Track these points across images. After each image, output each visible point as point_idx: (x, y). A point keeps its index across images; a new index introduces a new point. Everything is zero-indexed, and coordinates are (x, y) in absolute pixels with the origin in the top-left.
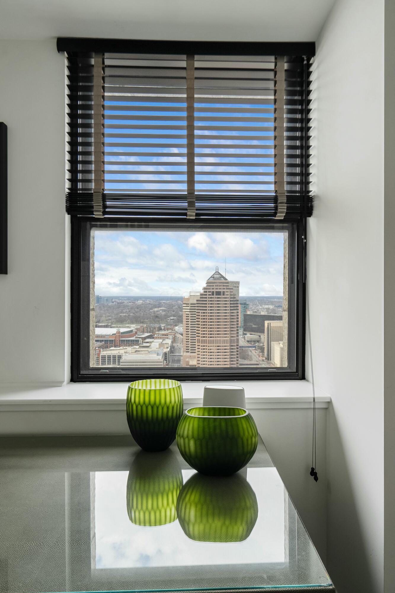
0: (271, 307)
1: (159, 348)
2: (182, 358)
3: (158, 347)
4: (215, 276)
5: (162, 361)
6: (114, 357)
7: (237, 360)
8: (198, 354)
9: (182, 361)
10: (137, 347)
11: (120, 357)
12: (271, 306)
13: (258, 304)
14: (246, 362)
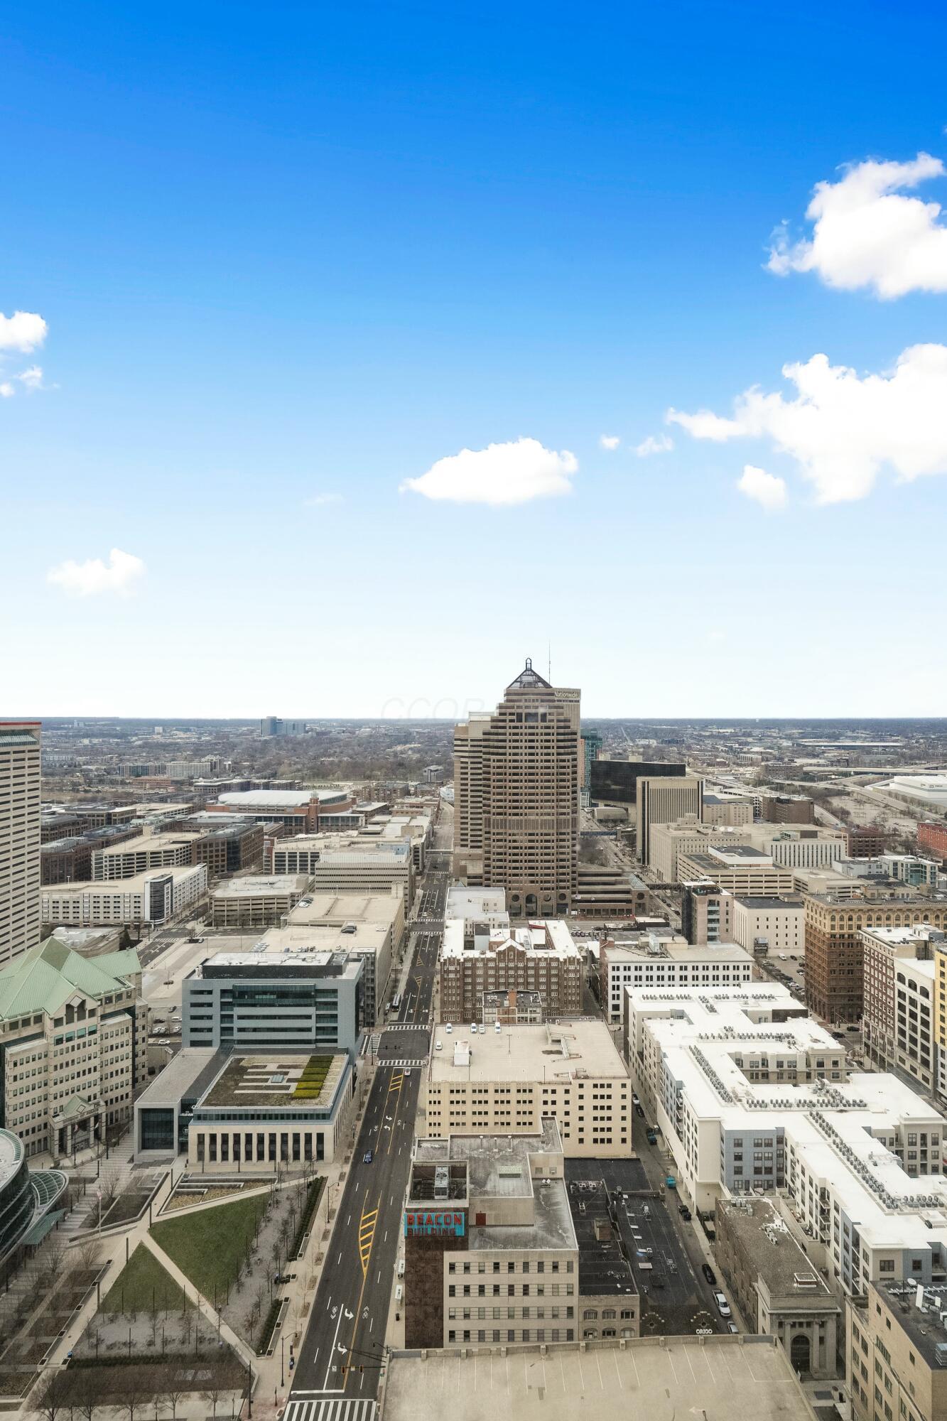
0: (653, 743)
2: (452, 858)
3: (399, 833)
4: (525, 679)
5: (407, 867)
6: (303, 855)
7: (574, 865)
8: (486, 852)
9: (452, 864)
10: (355, 833)
11: (315, 856)
12: (655, 742)
13: (625, 735)
14: (594, 868)
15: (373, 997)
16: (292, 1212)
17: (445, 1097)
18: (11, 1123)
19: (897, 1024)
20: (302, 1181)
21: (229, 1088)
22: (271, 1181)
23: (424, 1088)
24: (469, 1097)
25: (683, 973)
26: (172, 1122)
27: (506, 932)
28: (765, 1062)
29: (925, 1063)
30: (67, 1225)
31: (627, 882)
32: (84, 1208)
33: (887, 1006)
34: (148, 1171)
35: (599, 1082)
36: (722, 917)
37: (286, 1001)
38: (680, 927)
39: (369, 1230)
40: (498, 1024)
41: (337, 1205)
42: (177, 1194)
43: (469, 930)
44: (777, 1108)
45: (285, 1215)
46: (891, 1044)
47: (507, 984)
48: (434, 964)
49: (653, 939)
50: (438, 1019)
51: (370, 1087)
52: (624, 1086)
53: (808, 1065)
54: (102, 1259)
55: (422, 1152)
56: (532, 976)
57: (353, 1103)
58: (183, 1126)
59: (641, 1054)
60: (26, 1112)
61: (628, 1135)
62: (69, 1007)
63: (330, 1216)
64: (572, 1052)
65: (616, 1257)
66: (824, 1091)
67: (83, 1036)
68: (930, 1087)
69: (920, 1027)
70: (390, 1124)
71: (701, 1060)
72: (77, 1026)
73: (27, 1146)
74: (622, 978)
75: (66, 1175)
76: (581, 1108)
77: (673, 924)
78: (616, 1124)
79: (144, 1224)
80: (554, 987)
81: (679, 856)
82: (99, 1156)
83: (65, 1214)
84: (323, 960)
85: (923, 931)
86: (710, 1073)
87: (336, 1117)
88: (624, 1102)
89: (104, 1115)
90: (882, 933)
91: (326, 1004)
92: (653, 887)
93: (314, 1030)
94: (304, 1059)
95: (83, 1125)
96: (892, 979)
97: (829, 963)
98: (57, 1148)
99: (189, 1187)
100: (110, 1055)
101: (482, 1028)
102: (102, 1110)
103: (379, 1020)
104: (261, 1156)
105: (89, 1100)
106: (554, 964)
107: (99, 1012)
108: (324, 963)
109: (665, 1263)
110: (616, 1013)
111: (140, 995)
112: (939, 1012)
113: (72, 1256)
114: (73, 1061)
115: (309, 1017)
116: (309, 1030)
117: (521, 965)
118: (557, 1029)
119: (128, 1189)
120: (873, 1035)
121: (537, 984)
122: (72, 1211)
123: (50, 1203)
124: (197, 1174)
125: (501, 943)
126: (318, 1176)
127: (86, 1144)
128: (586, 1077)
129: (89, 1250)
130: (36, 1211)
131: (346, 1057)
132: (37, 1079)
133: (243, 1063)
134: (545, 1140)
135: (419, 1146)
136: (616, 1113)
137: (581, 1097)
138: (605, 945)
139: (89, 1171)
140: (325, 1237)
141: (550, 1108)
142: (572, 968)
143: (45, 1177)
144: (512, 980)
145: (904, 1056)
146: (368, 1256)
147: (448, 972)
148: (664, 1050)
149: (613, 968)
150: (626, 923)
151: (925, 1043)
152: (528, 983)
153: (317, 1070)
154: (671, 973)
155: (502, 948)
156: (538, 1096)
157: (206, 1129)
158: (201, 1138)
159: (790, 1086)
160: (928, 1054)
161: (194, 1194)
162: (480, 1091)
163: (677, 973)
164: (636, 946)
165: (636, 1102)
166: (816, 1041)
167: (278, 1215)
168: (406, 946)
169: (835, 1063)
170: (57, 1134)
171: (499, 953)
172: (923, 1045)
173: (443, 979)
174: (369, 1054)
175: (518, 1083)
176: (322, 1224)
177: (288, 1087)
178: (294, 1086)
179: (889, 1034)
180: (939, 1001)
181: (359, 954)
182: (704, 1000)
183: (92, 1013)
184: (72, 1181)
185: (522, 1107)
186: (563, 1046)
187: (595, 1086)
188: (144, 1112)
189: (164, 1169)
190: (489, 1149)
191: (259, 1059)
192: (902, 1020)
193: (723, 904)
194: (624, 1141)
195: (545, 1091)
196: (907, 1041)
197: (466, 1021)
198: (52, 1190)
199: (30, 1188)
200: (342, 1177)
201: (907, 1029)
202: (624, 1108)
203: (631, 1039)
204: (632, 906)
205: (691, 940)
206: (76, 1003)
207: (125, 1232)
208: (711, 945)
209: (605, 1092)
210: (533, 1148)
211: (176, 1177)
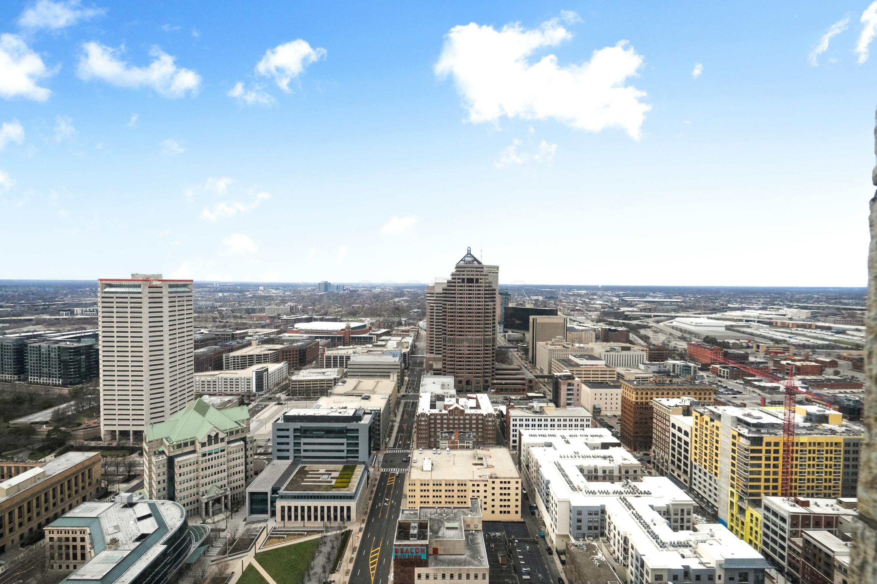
0: (541, 298)
1: (397, 348)
2: (425, 360)
3: (395, 346)
4: (467, 259)
5: (400, 364)
6: (342, 358)
7: (493, 364)
8: (444, 356)
9: (425, 363)
10: (371, 346)
13: (525, 294)
14: (504, 366)
15: (379, 435)
16: (333, 548)
17: (418, 488)
18: (178, 499)
19: (671, 451)
20: (338, 532)
21: (298, 482)
22: (322, 532)
23: (407, 482)
24: (431, 487)
25: (553, 423)
26: (267, 500)
27: (454, 400)
28: (596, 470)
29: (685, 472)
30: (210, 554)
31: (523, 374)
32: (219, 545)
33: (666, 441)
34: (254, 526)
35: (503, 480)
36: (575, 392)
37: (329, 435)
38: (551, 398)
39: (375, 557)
40: (448, 449)
41: (357, 545)
42: (270, 538)
43: (433, 399)
44: (602, 494)
45: (329, 549)
46: (667, 462)
47: (454, 428)
48: (414, 418)
49: (536, 405)
50: (415, 446)
51: (377, 483)
52: (517, 482)
53: (620, 472)
54: (229, 571)
55: (404, 516)
56: (468, 424)
57: (367, 492)
58: (273, 502)
59: (527, 466)
60: (186, 493)
61: (519, 509)
62: (209, 437)
63: (354, 550)
64: (490, 464)
65: (510, 572)
66: (628, 486)
67: (217, 453)
68: (688, 485)
69: (683, 453)
70: (387, 502)
71: (561, 469)
72: (214, 447)
73: (188, 511)
74: (518, 425)
75: (209, 527)
76: (493, 494)
77: (548, 397)
78: (513, 503)
79: (252, 553)
80: (480, 430)
81: (553, 360)
82: (227, 518)
83: (208, 547)
84: (350, 413)
85: (686, 400)
86: (565, 476)
87: (358, 498)
88: (517, 491)
89: (230, 496)
90: (664, 401)
91: (352, 437)
92: (537, 377)
93: (346, 451)
94: (340, 467)
95: (218, 501)
96: (669, 426)
97: (635, 418)
98: (204, 513)
99: (276, 534)
100: (232, 463)
101: (439, 451)
102: (229, 493)
103: (382, 447)
104: (316, 519)
105: (222, 487)
106: (480, 417)
107: (226, 440)
108: (351, 414)
109: (537, 576)
110: (514, 444)
111: (249, 431)
112: (694, 444)
113: (212, 570)
114: (212, 466)
115: (343, 444)
116: (343, 451)
117: (462, 417)
118: (481, 452)
119: (243, 535)
120: (657, 457)
121: (471, 428)
122: (212, 546)
123: (201, 541)
124: (281, 527)
125: (451, 405)
126: (348, 529)
127: (220, 511)
128: (496, 478)
129: (222, 566)
130: (193, 546)
131: (364, 466)
132: (193, 475)
133: (306, 469)
134: (473, 509)
135: (403, 513)
136: (513, 497)
137: (493, 488)
138: (509, 407)
139: (222, 525)
140: (351, 561)
141: (476, 494)
142: (490, 419)
143: (197, 527)
144: (456, 426)
145: (674, 468)
146: (374, 571)
147: (421, 421)
148: (540, 463)
149: (513, 420)
150: (522, 396)
151: (686, 461)
152: (466, 428)
153: (346, 473)
154: (546, 423)
155: (451, 408)
156: (469, 487)
157: (286, 503)
158: (283, 508)
159: (609, 483)
160: (687, 467)
161: (279, 538)
162: (437, 485)
163: (549, 423)
164: (526, 408)
165: (524, 492)
166: (625, 459)
167: (326, 549)
168: (398, 408)
169: (635, 471)
170: (204, 505)
171: (450, 411)
172: (684, 462)
173: (418, 425)
174: (376, 465)
175: (458, 481)
176: (349, 554)
177: (331, 482)
178: (334, 481)
179: (666, 457)
180: (694, 438)
181: (371, 410)
182: (563, 437)
183: (222, 440)
184: (212, 530)
185: (461, 494)
186: (484, 461)
187: (501, 482)
188: (251, 494)
189: (263, 525)
190: (441, 514)
191: (315, 467)
192: (673, 449)
193: (576, 385)
194: (517, 512)
195: (473, 485)
196: (676, 460)
197: (430, 448)
198: (201, 535)
199: (189, 534)
200: (360, 530)
201: (676, 454)
202: (517, 494)
203: (522, 458)
204: (526, 387)
205: (557, 405)
206: (213, 434)
207: (241, 557)
208: (569, 408)
209: (507, 485)
210: (466, 514)
211: (269, 529)
